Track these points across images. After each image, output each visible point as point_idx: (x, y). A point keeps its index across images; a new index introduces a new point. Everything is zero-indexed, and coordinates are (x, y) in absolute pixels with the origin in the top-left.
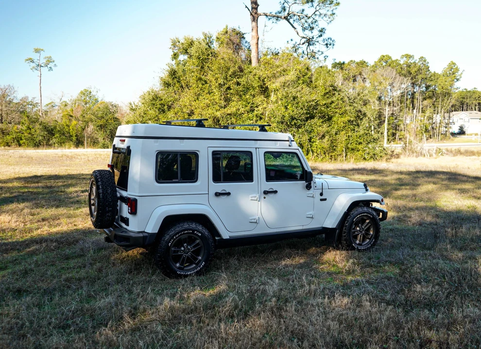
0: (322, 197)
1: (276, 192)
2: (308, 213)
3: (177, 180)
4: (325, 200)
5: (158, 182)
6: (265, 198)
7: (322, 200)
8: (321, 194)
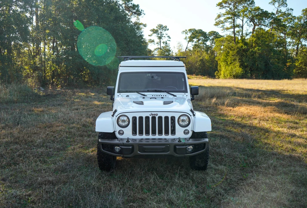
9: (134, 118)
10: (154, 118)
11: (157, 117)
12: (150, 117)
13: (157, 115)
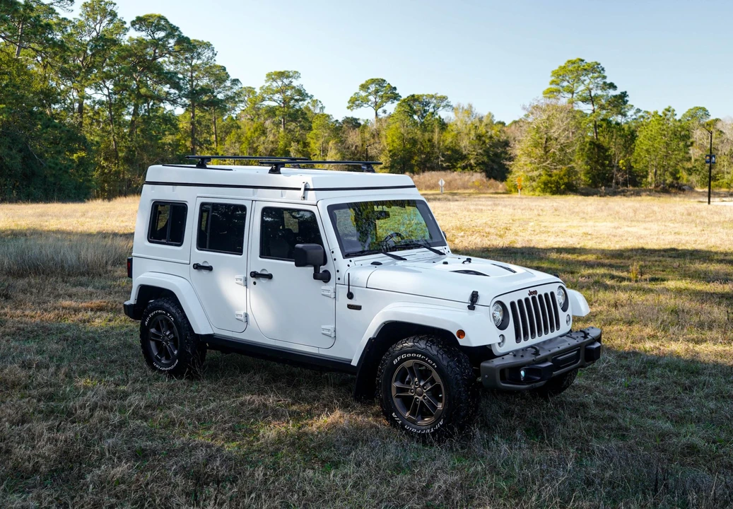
0: (352, 302)
1: (270, 277)
2: (323, 327)
3: (165, 241)
4: (359, 308)
5: (150, 242)
6: (255, 283)
7: (350, 307)
8: (350, 296)
9: (512, 304)
10: (534, 299)
11: (537, 297)
12: (530, 297)
13: (535, 292)
